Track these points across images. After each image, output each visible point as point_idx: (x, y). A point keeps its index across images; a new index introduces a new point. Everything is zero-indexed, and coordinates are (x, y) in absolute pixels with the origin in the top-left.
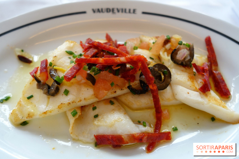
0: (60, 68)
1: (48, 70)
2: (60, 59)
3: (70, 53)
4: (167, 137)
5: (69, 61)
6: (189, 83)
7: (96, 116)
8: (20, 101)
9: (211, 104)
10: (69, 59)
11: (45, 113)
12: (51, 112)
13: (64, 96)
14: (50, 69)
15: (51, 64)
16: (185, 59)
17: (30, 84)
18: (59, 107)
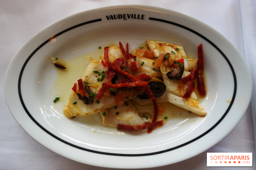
0: (91, 85)
1: (84, 87)
2: (90, 78)
3: (96, 72)
4: (160, 124)
5: (96, 79)
6: (177, 92)
7: (117, 114)
8: (69, 105)
9: (189, 106)
10: (96, 77)
11: (87, 114)
12: (90, 114)
13: (97, 104)
14: (85, 86)
15: (85, 82)
16: (176, 75)
17: (73, 95)
18: (95, 111)
